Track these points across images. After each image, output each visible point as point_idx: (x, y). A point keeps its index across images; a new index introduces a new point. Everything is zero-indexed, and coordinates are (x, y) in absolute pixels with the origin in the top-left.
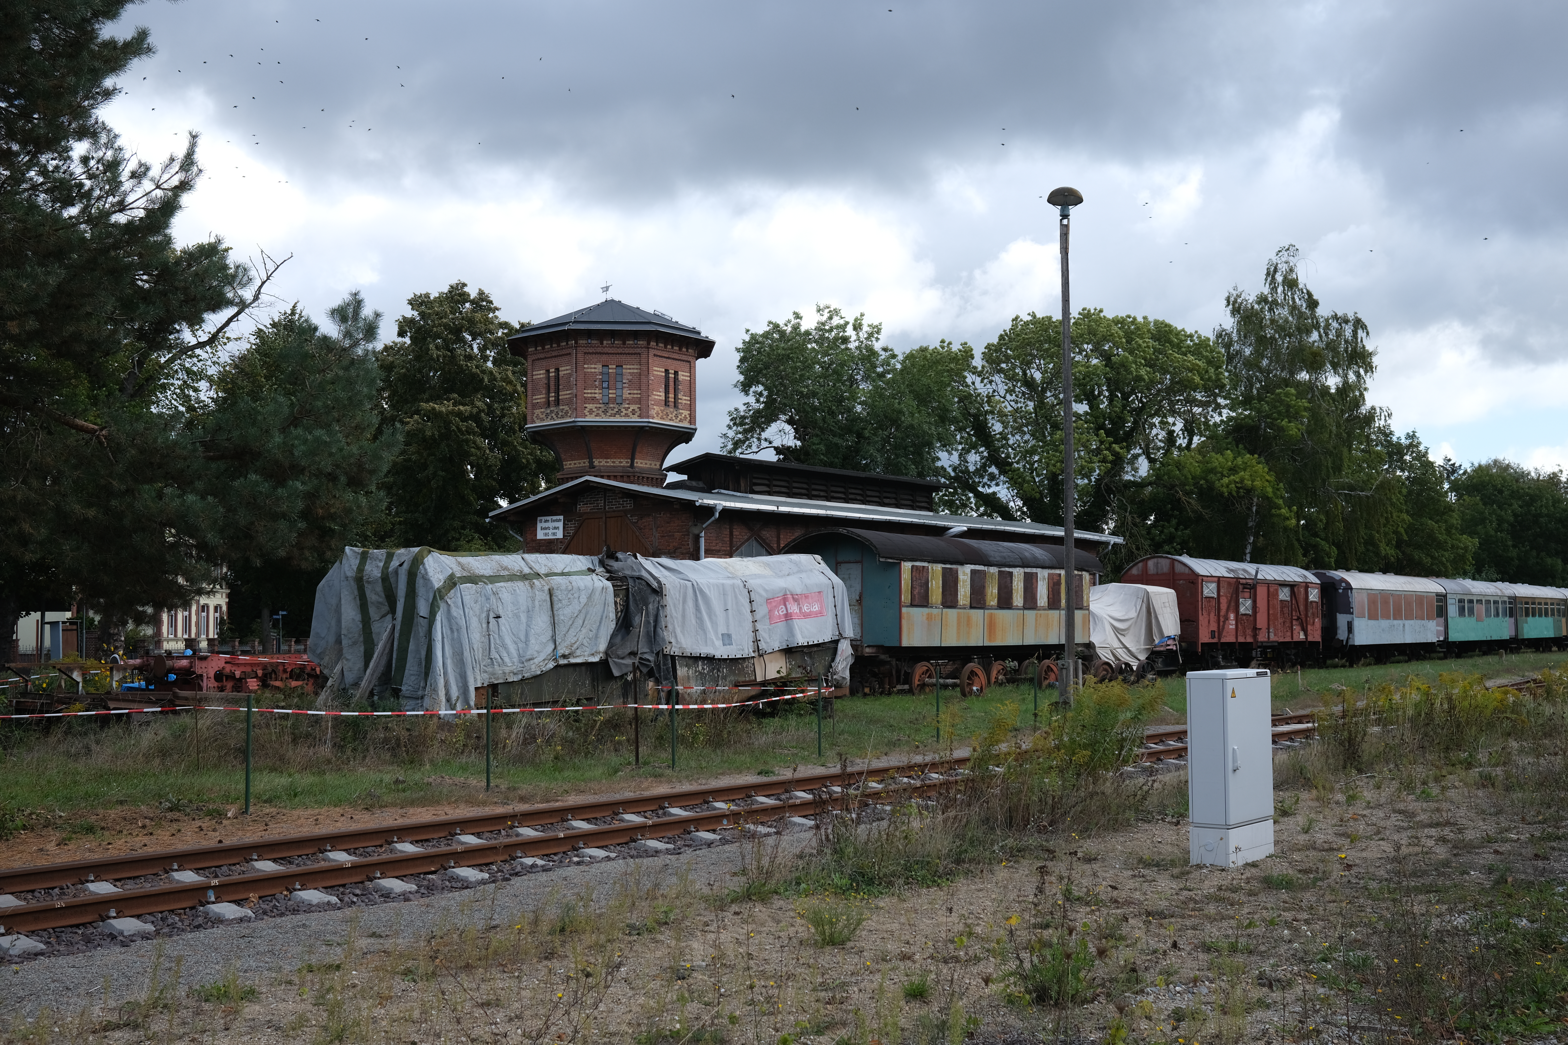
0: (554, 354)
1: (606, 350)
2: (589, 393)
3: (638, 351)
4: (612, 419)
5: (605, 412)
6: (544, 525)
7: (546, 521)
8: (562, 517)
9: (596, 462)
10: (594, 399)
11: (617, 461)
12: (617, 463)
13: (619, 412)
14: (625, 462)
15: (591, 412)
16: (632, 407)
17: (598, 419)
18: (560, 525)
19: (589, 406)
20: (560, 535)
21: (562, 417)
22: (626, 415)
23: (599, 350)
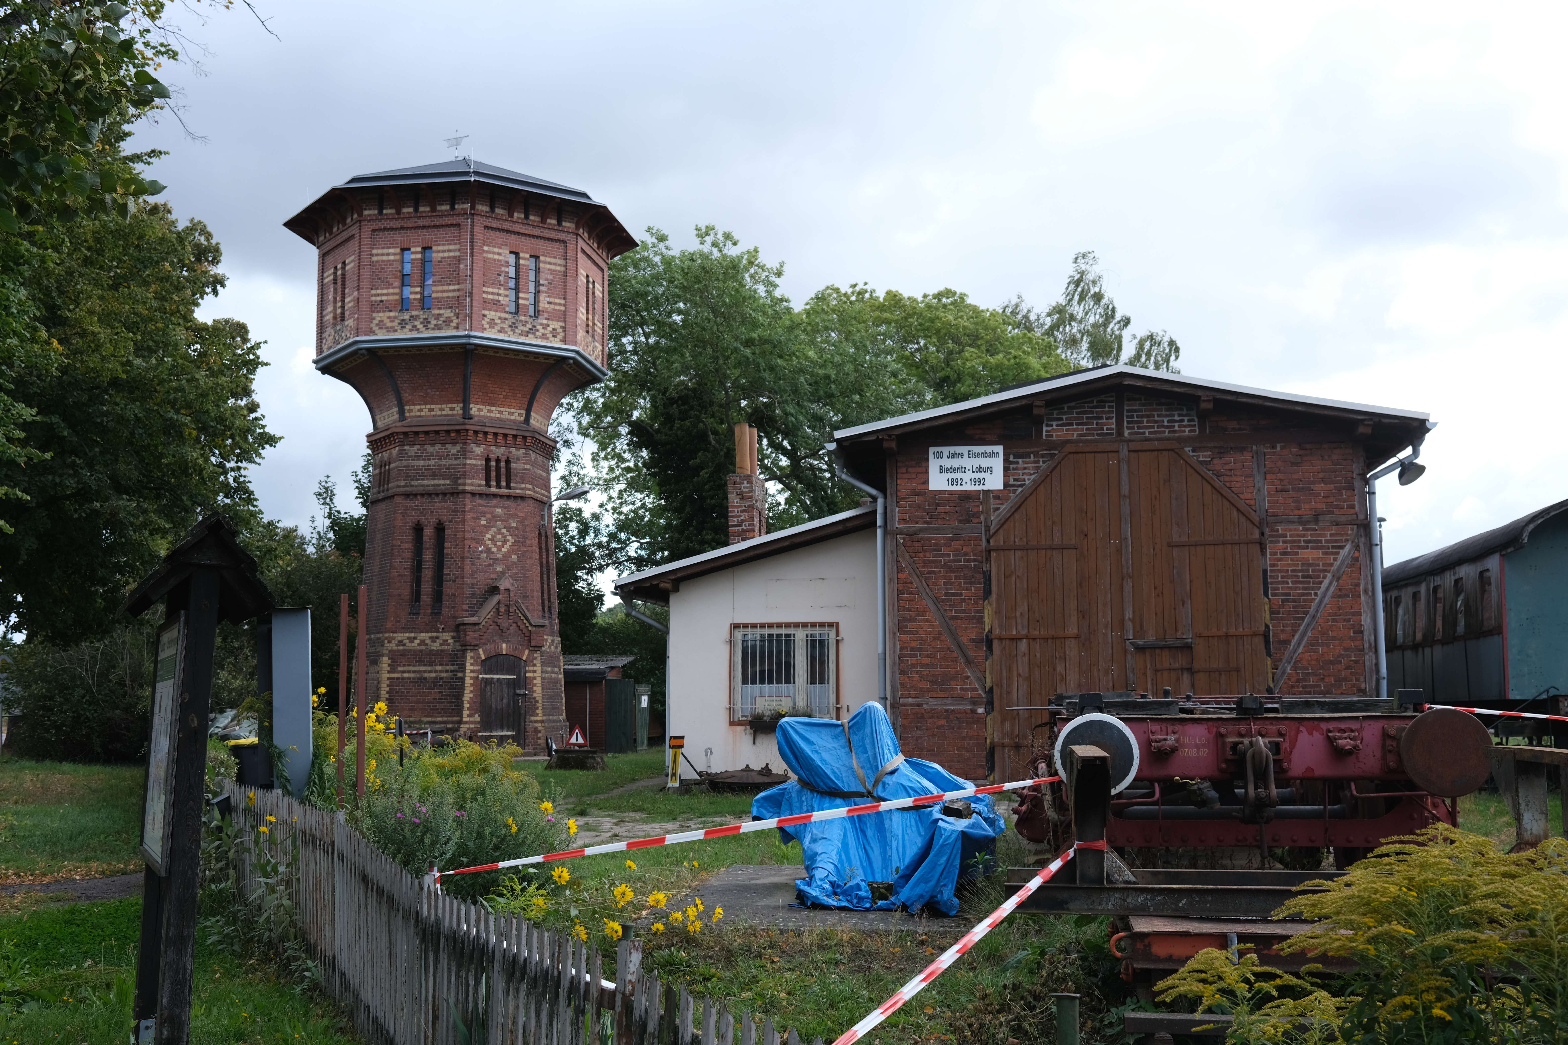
0: (421, 222)
1: (517, 228)
2: (490, 292)
3: (562, 236)
4: (522, 340)
5: (513, 327)
6: (948, 463)
7: (953, 456)
8: (999, 449)
9: (474, 410)
10: (496, 303)
11: (506, 411)
12: (505, 415)
13: (533, 330)
14: (517, 415)
15: (492, 324)
16: (554, 324)
17: (502, 336)
18: (997, 464)
19: (491, 314)
20: (995, 482)
21: (438, 327)
22: (544, 337)
23: (507, 225)
